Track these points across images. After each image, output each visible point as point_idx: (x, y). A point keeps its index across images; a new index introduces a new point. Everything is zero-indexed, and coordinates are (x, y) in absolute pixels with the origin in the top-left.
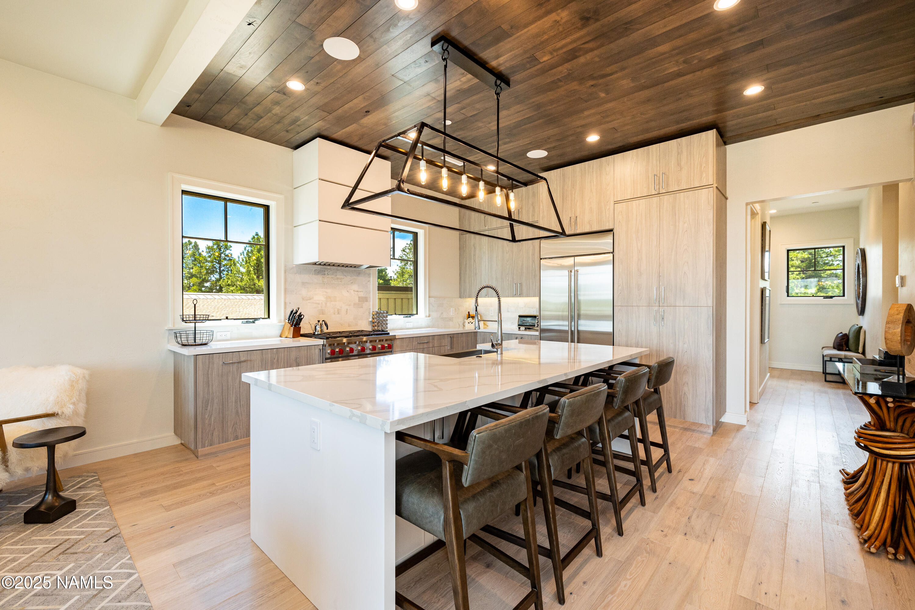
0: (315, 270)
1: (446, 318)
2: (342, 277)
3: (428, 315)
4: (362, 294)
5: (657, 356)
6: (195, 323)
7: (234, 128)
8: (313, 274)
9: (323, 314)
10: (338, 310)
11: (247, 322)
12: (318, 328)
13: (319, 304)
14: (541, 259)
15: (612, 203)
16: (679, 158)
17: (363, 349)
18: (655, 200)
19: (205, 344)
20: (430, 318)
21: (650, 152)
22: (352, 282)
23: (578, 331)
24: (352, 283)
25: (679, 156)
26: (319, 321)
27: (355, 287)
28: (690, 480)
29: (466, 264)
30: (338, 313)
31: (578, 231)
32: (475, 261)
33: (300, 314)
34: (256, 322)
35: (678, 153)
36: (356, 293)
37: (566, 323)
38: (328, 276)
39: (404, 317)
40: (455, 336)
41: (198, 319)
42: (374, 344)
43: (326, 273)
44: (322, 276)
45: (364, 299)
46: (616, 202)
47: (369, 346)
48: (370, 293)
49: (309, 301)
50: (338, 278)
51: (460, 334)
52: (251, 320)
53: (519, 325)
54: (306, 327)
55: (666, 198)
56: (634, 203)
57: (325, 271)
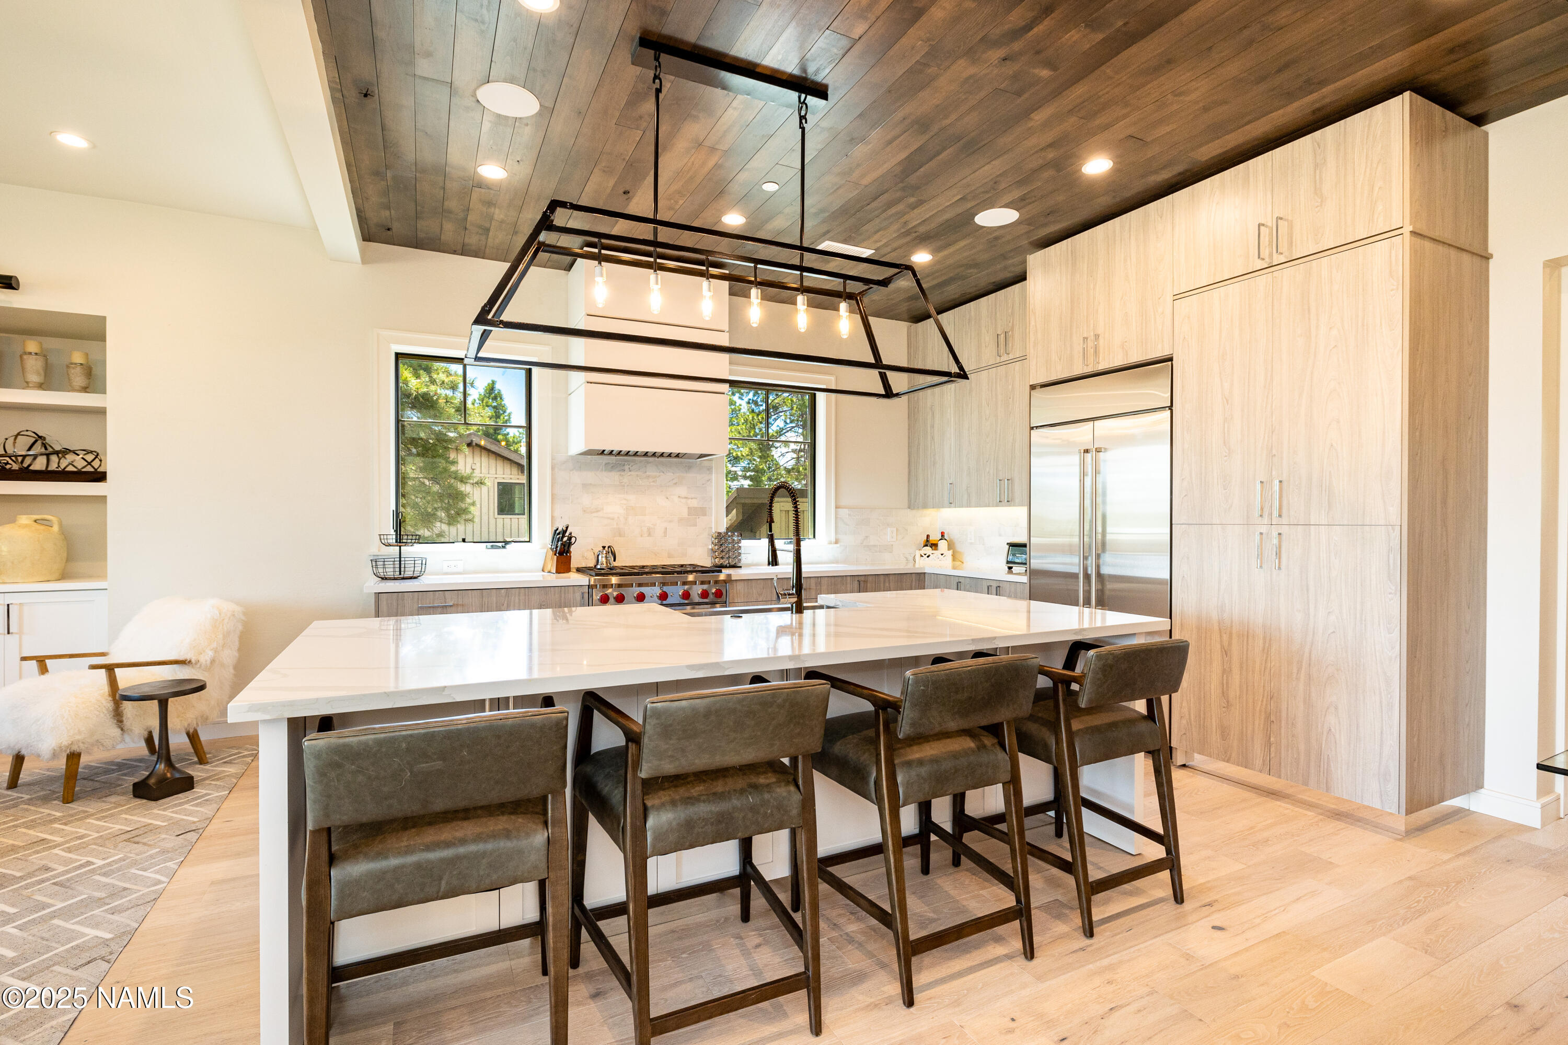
0: (606, 464)
1: (875, 546)
2: (658, 474)
3: (833, 540)
4: (694, 503)
5: (1264, 638)
6: (400, 547)
7: (464, 251)
8: (602, 470)
9: (620, 535)
10: (649, 529)
11: (492, 546)
12: (602, 559)
13: (613, 519)
14: (1032, 428)
15: (1169, 299)
16: (1318, 177)
17: (686, 595)
18: (1262, 281)
19: (415, 578)
20: (838, 545)
21: (1251, 175)
22: (675, 481)
23: (1099, 575)
24: (676, 484)
25: (1318, 172)
26: (604, 547)
27: (682, 491)
28: (1214, 928)
29: (919, 444)
30: (649, 535)
31: (1102, 367)
32: (933, 438)
33: (571, 534)
34: (507, 546)
35: (1316, 166)
36: (684, 501)
37: (1076, 560)
38: (630, 473)
39: (785, 543)
40: (870, 579)
41: (404, 541)
42: (705, 587)
43: (627, 467)
44: (619, 473)
45: (702, 512)
46: (1178, 297)
47: (697, 590)
48: (711, 500)
49: (595, 514)
50: (648, 477)
51: (882, 577)
52: (500, 544)
53: (1008, 562)
54: (580, 555)
55: (1287, 273)
56: (1217, 294)
57: (624, 465)
